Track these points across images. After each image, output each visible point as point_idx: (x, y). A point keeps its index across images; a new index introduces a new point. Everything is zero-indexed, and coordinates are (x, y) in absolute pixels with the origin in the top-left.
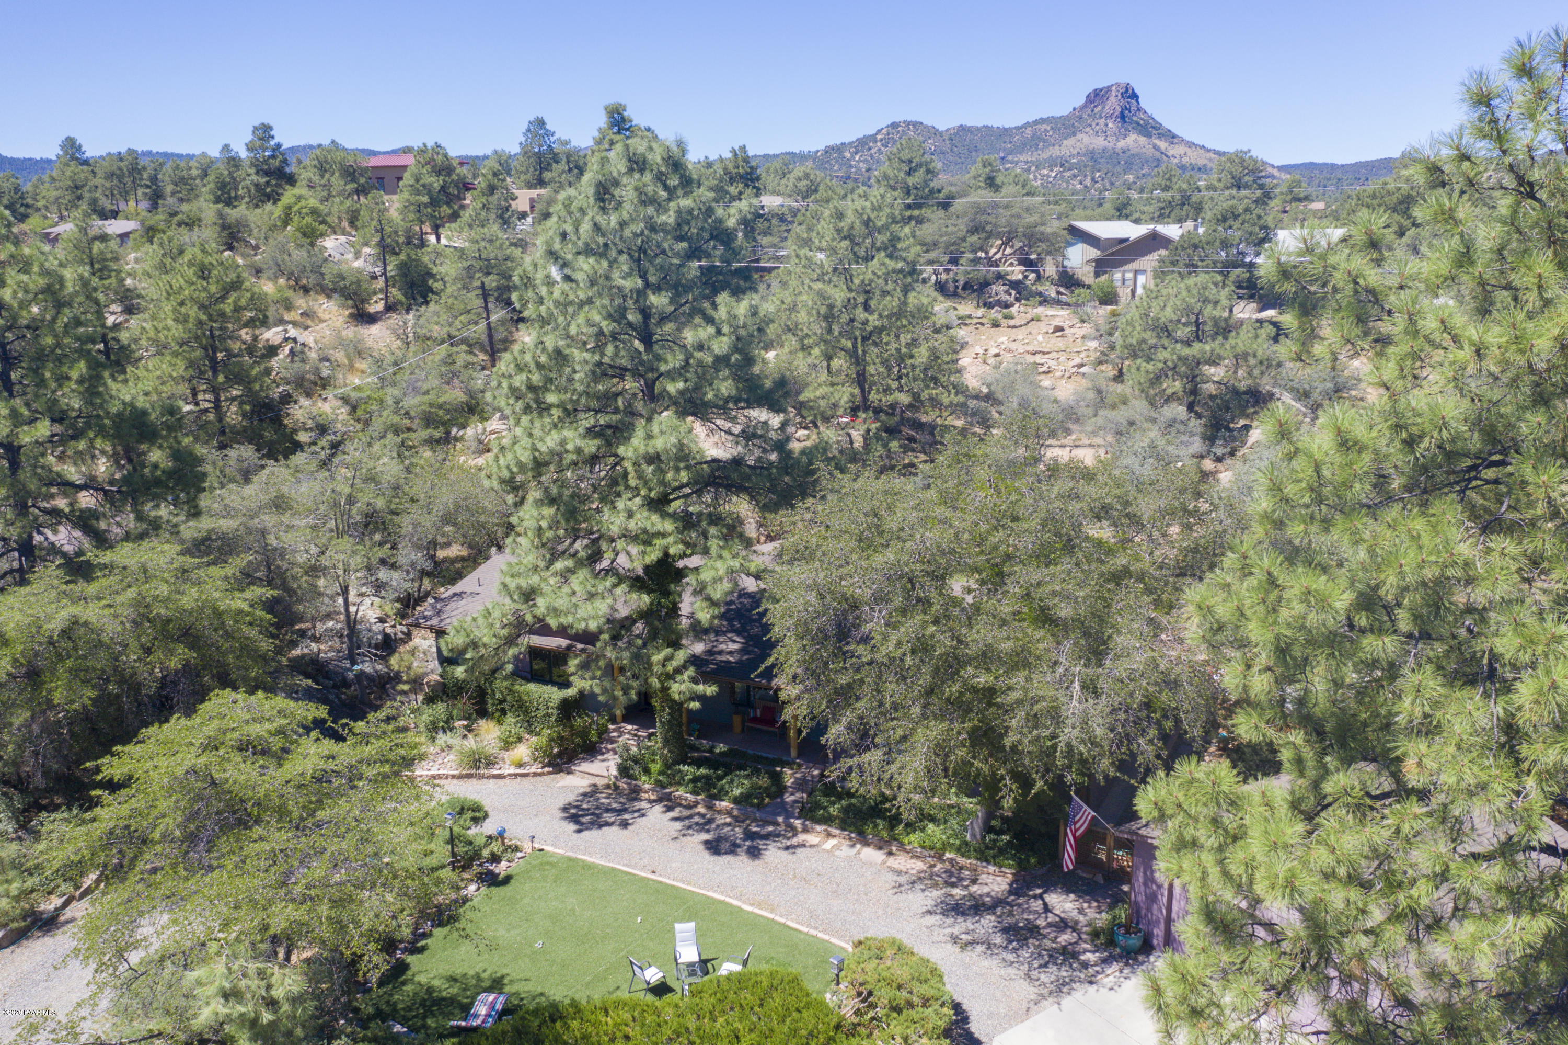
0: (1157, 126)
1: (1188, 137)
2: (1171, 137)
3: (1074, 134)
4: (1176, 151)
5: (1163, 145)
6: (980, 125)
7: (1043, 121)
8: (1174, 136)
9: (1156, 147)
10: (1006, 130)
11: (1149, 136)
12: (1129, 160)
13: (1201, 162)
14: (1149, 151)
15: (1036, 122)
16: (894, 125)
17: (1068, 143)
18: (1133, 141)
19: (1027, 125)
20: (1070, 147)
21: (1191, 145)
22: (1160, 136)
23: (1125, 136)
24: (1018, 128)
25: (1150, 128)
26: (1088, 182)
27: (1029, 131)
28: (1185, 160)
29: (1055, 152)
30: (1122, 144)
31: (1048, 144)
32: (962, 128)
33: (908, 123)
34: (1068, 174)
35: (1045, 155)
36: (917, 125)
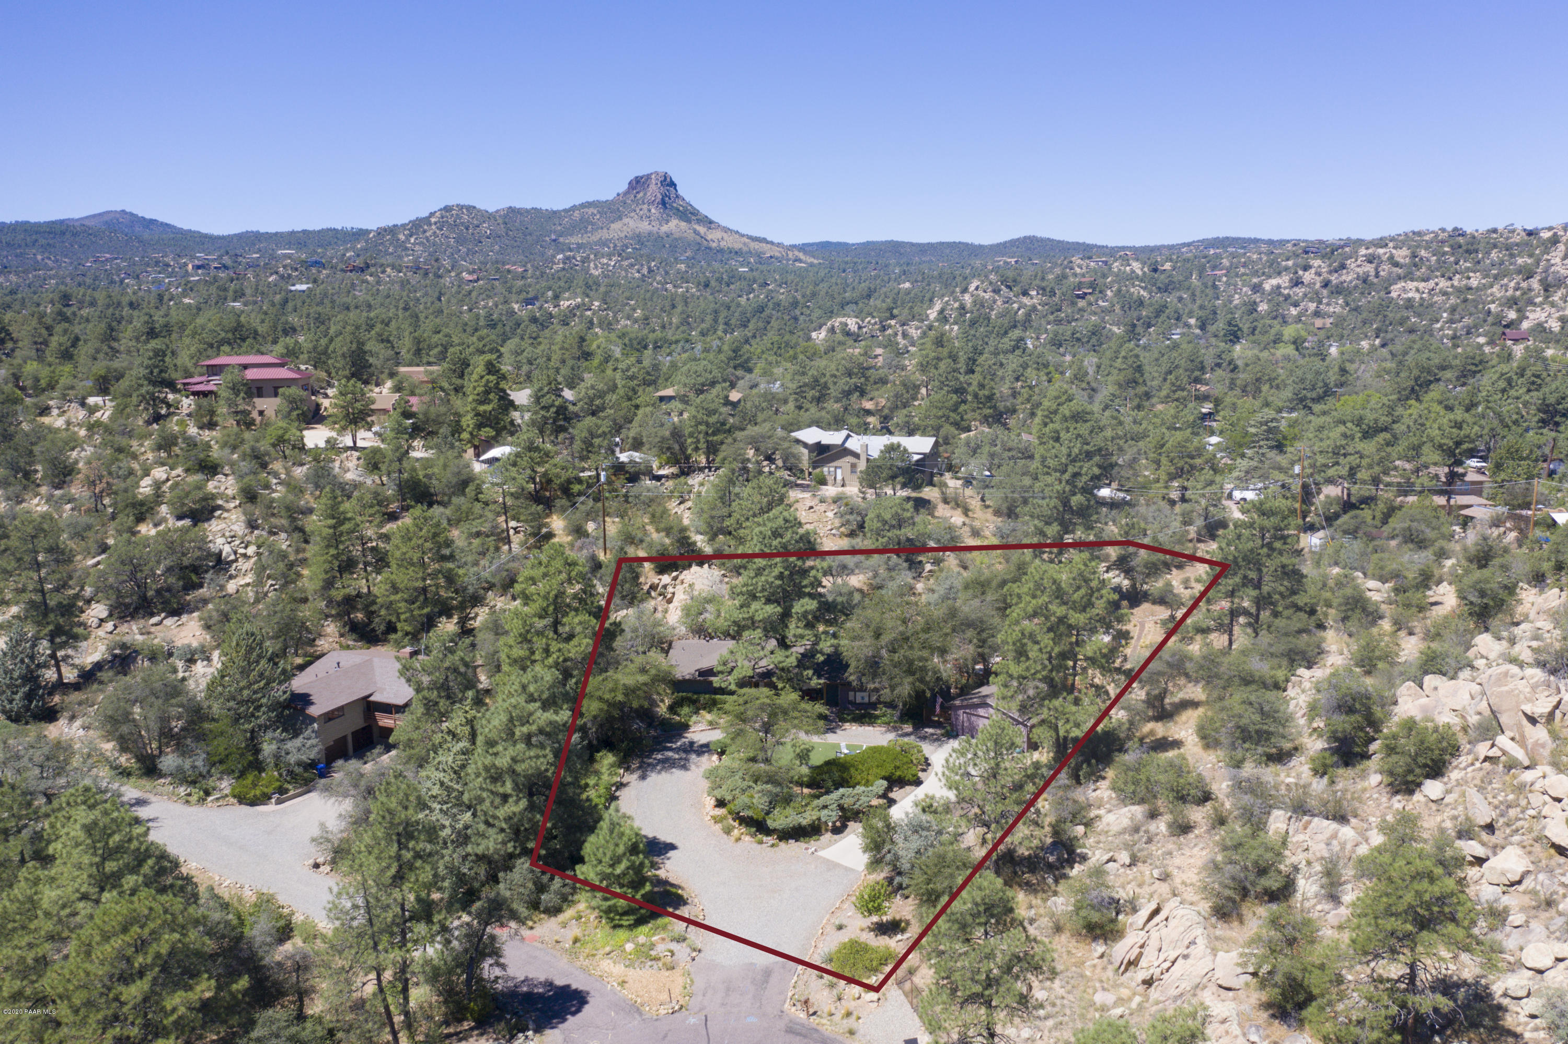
0: (695, 213)
1: (723, 224)
2: (709, 223)
3: (620, 218)
4: (714, 235)
5: (701, 229)
6: (529, 207)
7: (589, 204)
8: (711, 222)
9: (695, 231)
10: (555, 212)
11: (689, 221)
12: (673, 245)
13: (737, 246)
14: (690, 235)
15: (583, 206)
16: (447, 209)
17: (615, 226)
18: (674, 226)
19: (574, 208)
20: (618, 230)
21: (726, 230)
22: (699, 221)
23: (667, 222)
24: (565, 211)
25: (689, 214)
26: (645, 271)
27: (577, 214)
28: (723, 244)
29: (604, 234)
30: (665, 228)
31: (596, 228)
32: (511, 210)
33: (461, 207)
34: (626, 263)
35: (595, 238)
36: (470, 209)
